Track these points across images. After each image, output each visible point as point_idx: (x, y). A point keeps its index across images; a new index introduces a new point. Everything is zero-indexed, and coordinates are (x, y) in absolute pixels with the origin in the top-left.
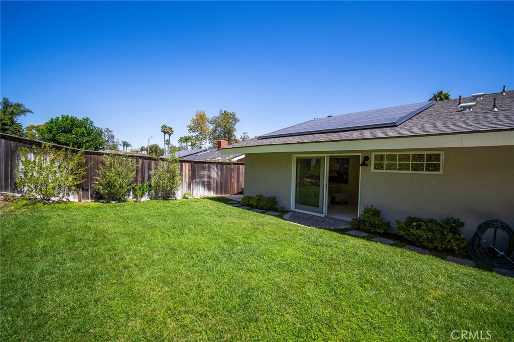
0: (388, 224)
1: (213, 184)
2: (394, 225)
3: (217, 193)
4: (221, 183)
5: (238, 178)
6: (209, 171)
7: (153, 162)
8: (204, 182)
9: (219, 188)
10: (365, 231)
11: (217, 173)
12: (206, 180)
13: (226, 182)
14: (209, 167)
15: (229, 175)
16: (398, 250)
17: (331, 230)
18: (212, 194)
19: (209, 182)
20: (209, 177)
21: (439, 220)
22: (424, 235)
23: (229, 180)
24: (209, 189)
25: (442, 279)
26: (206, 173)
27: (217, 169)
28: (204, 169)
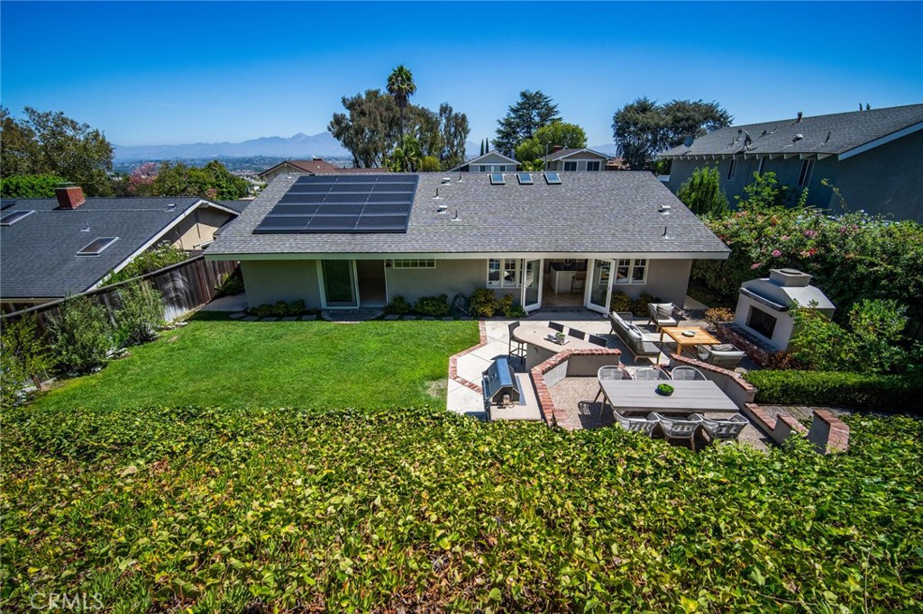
0: (409, 305)
1: (183, 297)
2: (413, 305)
3: (190, 308)
4: (191, 292)
5: (208, 277)
6: (173, 281)
7: (105, 295)
8: (172, 299)
9: (190, 299)
10: (396, 314)
11: (183, 280)
12: (173, 295)
13: (196, 288)
14: (172, 276)
15: (197, 277)
16: (421, 322)
17: (372, 320)
18: (186, 312)
19: (177, 296)
20: (176, 289)
21: (437, 297)
22: (431, 309)
23: (198, 283)
24: (180, 306)
25: (444, 332)
26: (170, 285)
27: (181, 274)
28: (166, 281)
